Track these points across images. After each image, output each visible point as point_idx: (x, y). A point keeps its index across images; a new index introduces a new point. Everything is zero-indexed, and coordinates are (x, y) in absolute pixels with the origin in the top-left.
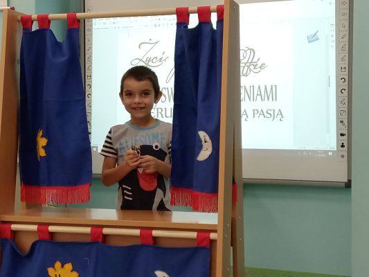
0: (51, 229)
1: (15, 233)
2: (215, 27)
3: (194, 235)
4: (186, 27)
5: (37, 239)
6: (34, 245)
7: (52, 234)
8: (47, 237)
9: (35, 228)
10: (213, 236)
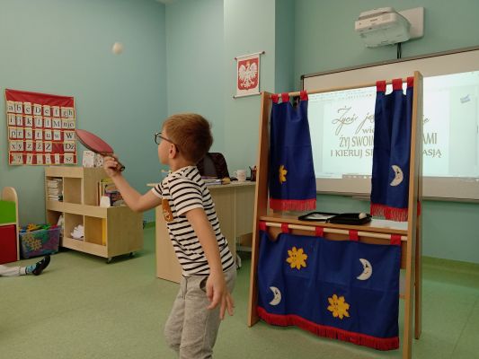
0: (290, 226)
1: (268, 227)
2: (405, 93)
3: (389, 237)
4: (384, 94)
5: (281, 232)
6: (279, 235)
7: (291, 230)
8: (288, 232)
9: (280, 225)
10: (403, 238)
